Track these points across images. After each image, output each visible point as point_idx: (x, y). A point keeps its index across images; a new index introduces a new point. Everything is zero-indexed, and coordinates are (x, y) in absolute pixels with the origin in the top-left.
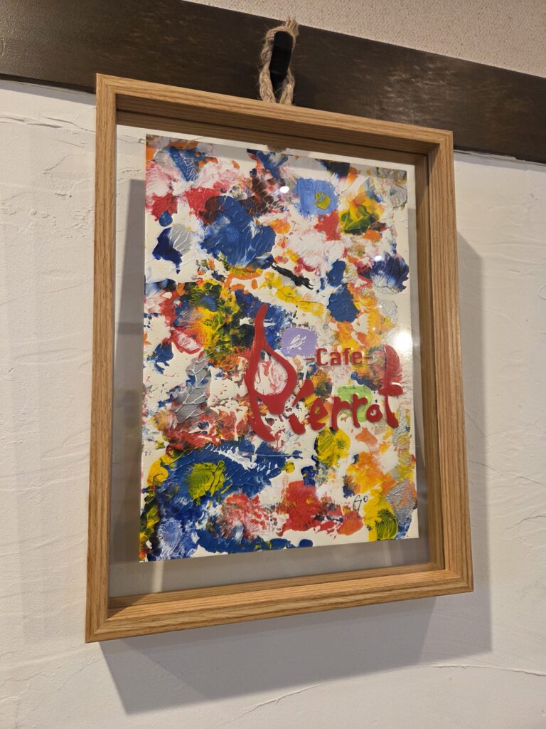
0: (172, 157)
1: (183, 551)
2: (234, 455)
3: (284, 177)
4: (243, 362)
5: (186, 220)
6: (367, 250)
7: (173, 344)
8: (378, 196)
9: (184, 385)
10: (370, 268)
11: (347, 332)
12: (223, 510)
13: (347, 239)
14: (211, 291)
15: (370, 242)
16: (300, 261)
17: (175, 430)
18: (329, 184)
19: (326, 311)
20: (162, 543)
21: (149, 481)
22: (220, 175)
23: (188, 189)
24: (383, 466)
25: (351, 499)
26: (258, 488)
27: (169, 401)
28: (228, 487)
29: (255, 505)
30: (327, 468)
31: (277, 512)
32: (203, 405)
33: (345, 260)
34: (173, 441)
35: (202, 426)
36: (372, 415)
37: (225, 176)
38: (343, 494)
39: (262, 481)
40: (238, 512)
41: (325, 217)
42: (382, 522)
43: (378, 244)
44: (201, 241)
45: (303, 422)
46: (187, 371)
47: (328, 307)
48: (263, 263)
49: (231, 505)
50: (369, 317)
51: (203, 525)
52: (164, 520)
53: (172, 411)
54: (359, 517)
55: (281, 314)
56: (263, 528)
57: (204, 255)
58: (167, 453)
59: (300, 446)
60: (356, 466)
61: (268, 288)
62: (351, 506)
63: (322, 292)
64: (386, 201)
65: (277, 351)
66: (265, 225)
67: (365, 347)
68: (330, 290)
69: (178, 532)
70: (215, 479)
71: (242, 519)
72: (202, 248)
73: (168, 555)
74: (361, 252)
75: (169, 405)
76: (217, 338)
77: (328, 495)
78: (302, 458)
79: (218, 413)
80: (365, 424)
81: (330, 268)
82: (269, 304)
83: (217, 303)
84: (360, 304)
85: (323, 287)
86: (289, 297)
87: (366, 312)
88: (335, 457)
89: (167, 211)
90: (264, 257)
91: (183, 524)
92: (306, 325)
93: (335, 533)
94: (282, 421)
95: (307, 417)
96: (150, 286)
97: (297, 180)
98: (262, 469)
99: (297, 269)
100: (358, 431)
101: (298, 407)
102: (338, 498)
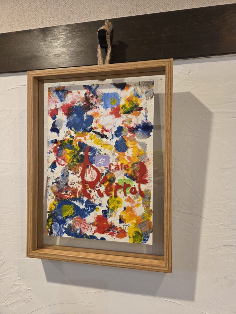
0: (56, 94)
1: (60, 234)
2: (77, 203)
3: (97, 94)
4: (81, 168)
5: (62, 117)
6: (133, 120)
7: (57, 162)
8: (139, 95)
9: (60, 177)
10: (134, 128)
11: (122, 156)
12: (73, 222)
13: (124, 117)
14: (69, 143)
15: (134, 116)
16: (103, 128)
17: (57, 192)
18: (117, 93)
19: (114, 148)
20: (53, 230)
21: (49, 209)
22: (73, 98)
23: (62, 105)
24: (137, 213)
25: (122, 225)
26: (85, 216)
27: (55, 182)
28: (74, 214)
29: (84, 222)
30: (112, 211)
31: (92, 225)
32: (66, 184)
33: (123, 126)
34: (57, 196)
35: (66, 192)
36: (133, 191)
37: (74, 98)
38: (119, 222)
39: (87, 213)
40: (78, 223)
41: (114, 108)
42: (136, 236)
43: (139, 117)
44: (66, 124)
45: (103, 192)
46: (61, 172)
47: (114, 146)
48: (88, 130)
49: (76, 220)
50: (133, 150)
51: (66, 226)
52: (54, 223)
53: (56, 186)
54: (125, 232)
55: (95, 150)
56: (87, 230)
57: (68, 129)
58: (55, 200)
59: (101, 201)
60: (125, 212)
61: (90, 140)
62: (122, 227)
63: (112, 140)
64: (143, 97)
65: (94, 165)
66: (90, 115)
67: (130, 163)
68: (116, 139)
69: (58, 228)
70: (70, 211)
71: (80, 226)
72: (66, 127)
73: (55, 234)
74: (130, 121)
75: (55, 184)
76: (71, 160)
77: (112, 222)
78: (102, 206)
79: (72, 187)
80: (129, 195)
81: (116, 130)
82: (91, 146)
83: (71, 146)
84: (129, 144)
85: (112, 138)
86: (98, 143)
87: (131, 147)
88: (116, 207)
89: (55, 114)
90: (89, 128)
91: (60, 225)
92: (105, 154)
93: (115, 237)
94: (95, 191)
95: (105, 190)
96: (50, 142)
97: (103, 94)
98: (87, 209)
99: (102, 131)
100: (126, 198)
101: (101, 186)
102: (117, 223)
